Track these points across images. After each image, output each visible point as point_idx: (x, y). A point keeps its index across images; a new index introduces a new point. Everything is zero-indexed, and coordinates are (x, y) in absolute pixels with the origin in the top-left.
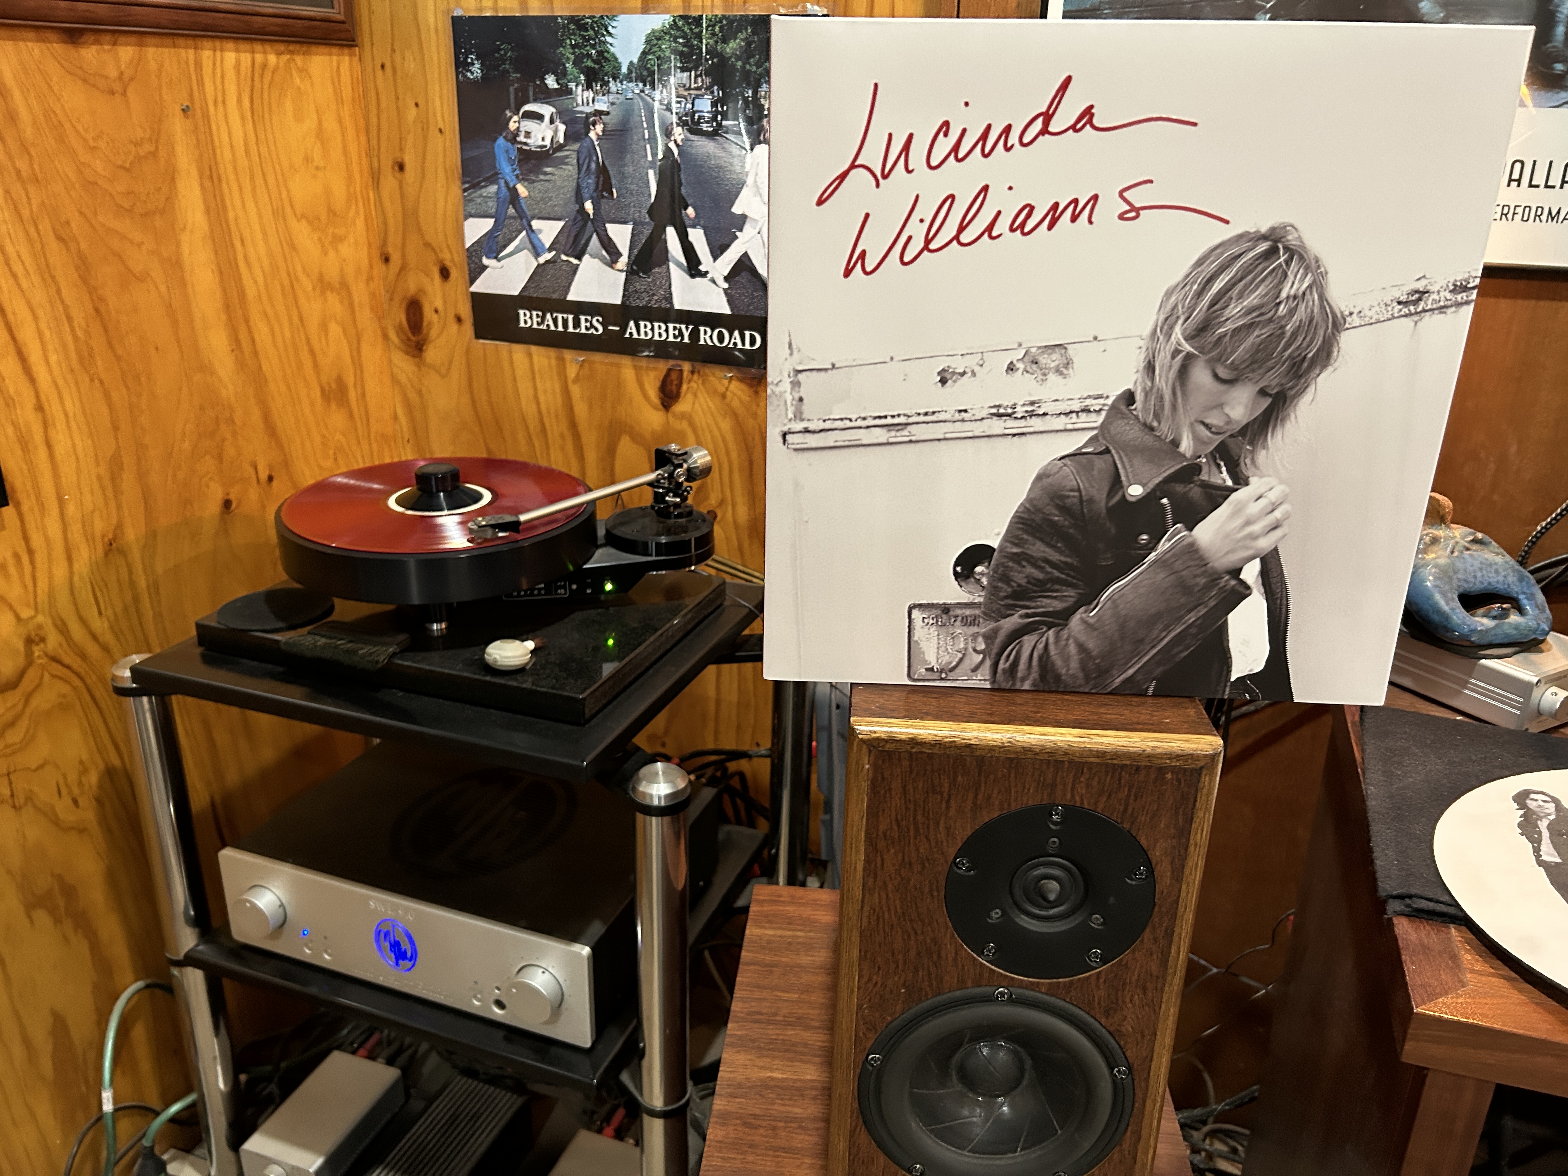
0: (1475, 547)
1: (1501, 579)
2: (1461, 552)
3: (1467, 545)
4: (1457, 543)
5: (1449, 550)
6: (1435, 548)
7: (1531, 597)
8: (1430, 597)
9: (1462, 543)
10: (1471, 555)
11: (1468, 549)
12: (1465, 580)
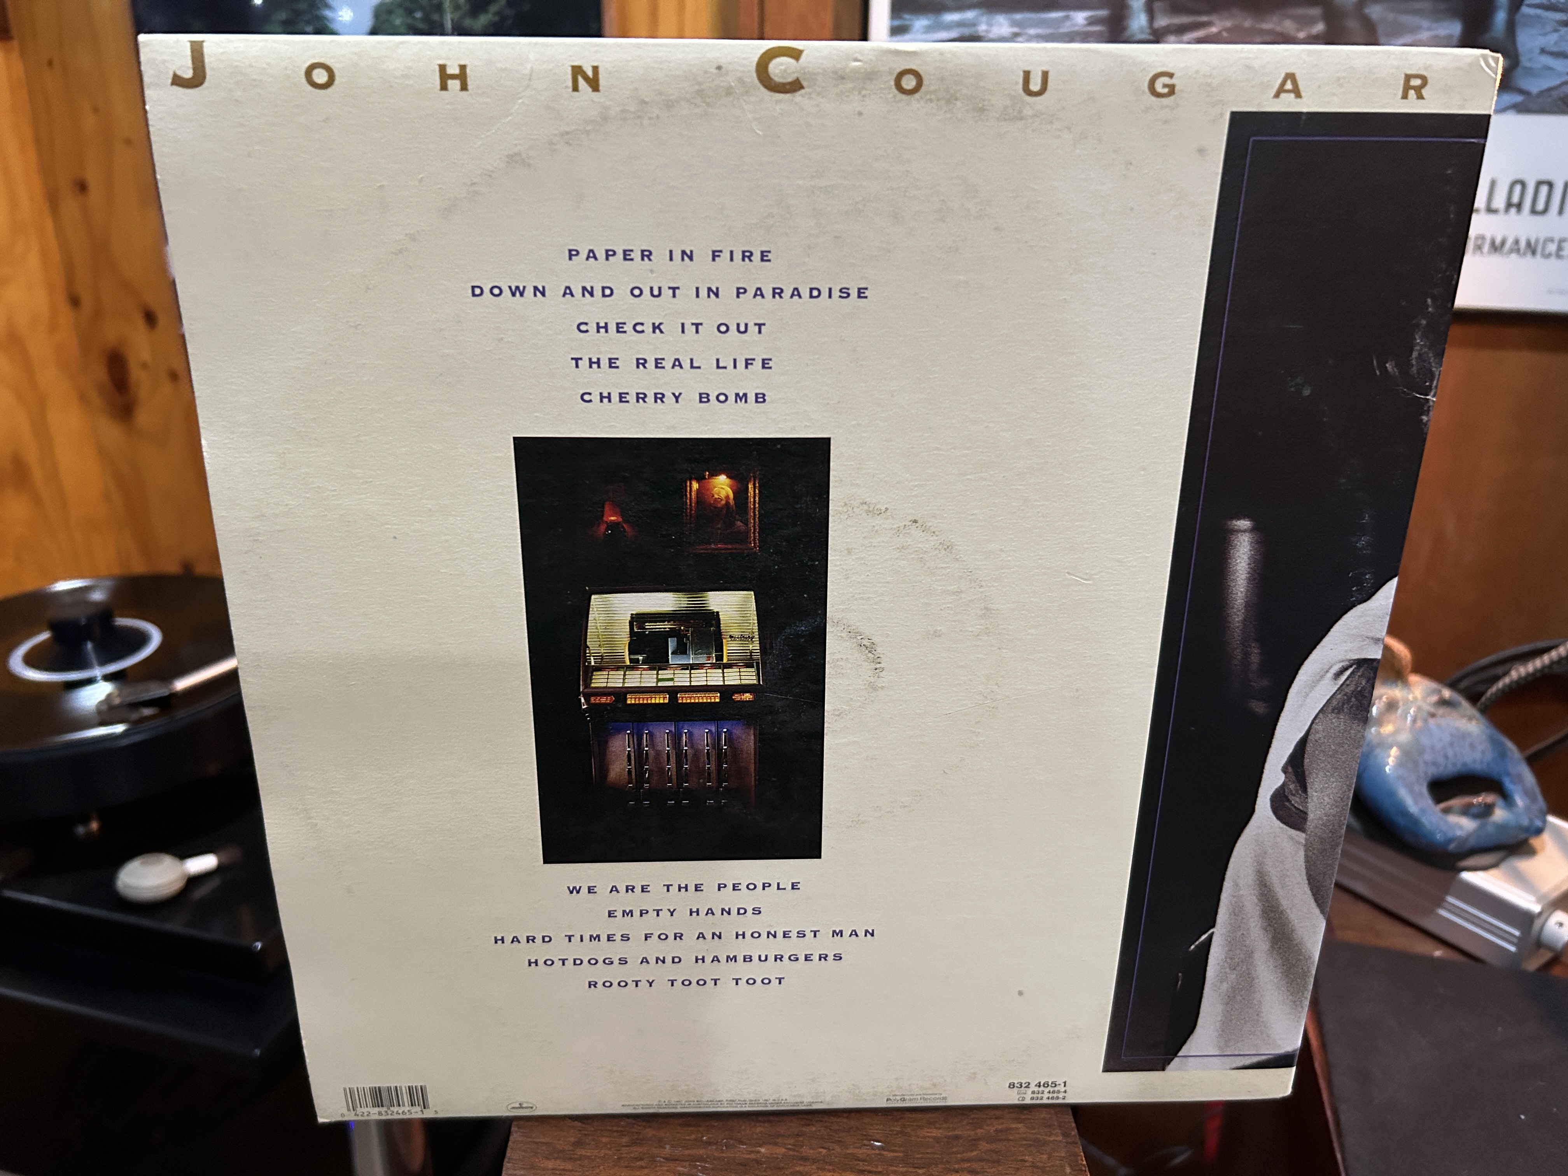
0: (1441, 711)
1: (1477, 756)
2: (1425, 721)
3: (1432, 710)
4: (1419, 709)
5: (1409, 719)
6: (1392, 717)
7: (1519, 779)
8: (1392, 794)
9: (1427, 708)
10: (1439, 726)
11: (1433, 715)
12: (1435, 764)
